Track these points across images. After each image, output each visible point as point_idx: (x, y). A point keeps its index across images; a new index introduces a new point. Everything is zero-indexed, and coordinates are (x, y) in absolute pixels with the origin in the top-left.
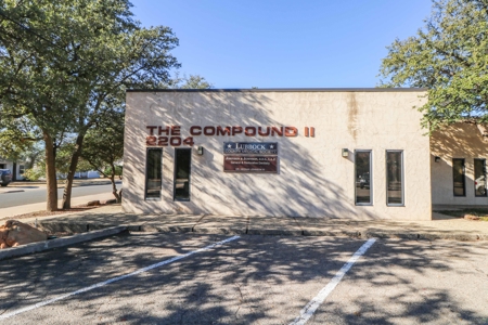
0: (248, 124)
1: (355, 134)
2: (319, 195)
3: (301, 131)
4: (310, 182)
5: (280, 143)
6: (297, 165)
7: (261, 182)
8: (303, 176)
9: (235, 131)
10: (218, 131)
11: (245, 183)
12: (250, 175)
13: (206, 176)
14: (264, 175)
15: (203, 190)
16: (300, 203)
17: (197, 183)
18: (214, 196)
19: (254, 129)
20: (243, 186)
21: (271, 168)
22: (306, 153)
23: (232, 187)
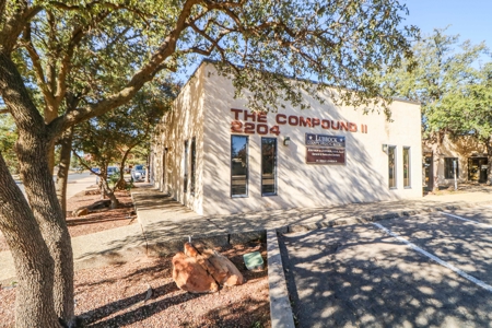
0: (324, 118)
1: (388, 132)
2: (371, 183)
3: (359, 128)
4: (366, 172)
5: (346, 138)
6: (357, 157)
7: (335, 174)
8: (361, 167)
9: (314, 123)
10: (301, 122)
11: (323, 174)
12: (326, 166)
13: (292, 168)
14: (335, 166)
15: (289, 183)
16: (360, 190)
17: (282, 176)
18: (299, 189)
19: (328, 122)
20: (322, 177)
21: (341, 160)
22: (363, 148)
23: (313, 179)
